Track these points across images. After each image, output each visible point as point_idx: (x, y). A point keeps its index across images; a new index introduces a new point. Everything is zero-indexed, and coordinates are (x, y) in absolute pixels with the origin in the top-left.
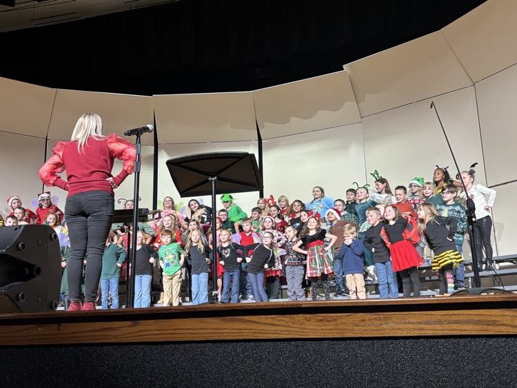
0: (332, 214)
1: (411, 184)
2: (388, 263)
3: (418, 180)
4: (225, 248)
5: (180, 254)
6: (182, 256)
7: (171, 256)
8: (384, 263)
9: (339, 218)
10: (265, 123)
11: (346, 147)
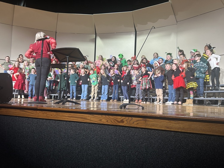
0: (157, 63)
1: (191, 52)
2: (173, 85)
3: (194, 50)
4: (113, 76)
5: (97, 77)
6: (99, 78)
7: (94, 78)
8: (171, 85)
9: (159, 65)
10: (138, 25)
11: (170, 35)
